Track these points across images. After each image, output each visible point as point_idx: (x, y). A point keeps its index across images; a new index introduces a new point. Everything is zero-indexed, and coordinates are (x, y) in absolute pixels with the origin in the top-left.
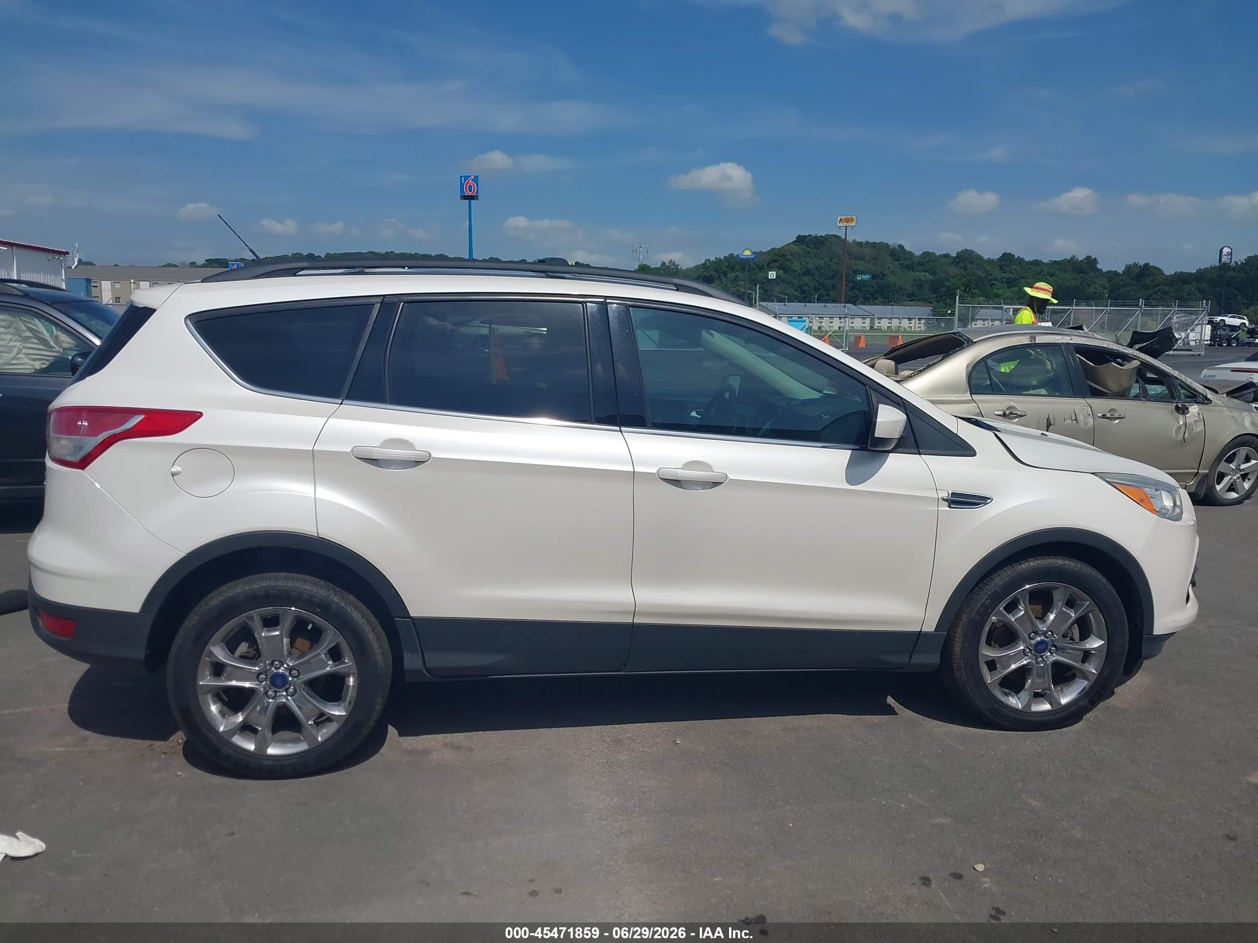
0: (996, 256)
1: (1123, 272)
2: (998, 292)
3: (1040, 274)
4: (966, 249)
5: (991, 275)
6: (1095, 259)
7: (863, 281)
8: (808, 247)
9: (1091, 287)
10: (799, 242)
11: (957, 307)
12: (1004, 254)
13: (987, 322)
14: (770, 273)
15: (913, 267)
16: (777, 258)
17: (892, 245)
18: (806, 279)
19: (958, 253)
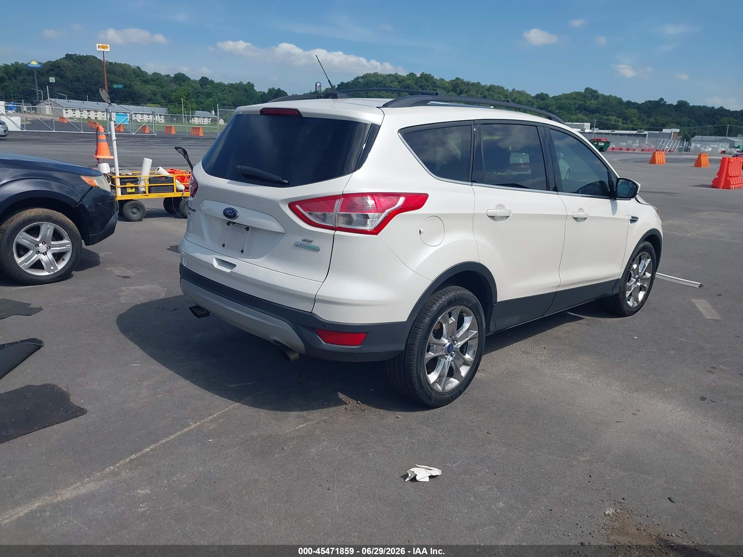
0: (198, 78)
1: (267, 92)
2: (201, 100)
3: (224, 91)
4: (180, 73)
5: (196, 90)
6: (253, 84)
7: (118, 88)
8: (75, 62)
9: (252, 100)
10: (68, 58)
11: (218, 111)
12: (203, 78)
13: (200, 118)
14: (50, 78)
15: (148, 82)
16: (53, 68)
17: (133, 66)
18: (77, 84)
19: (175, 75)
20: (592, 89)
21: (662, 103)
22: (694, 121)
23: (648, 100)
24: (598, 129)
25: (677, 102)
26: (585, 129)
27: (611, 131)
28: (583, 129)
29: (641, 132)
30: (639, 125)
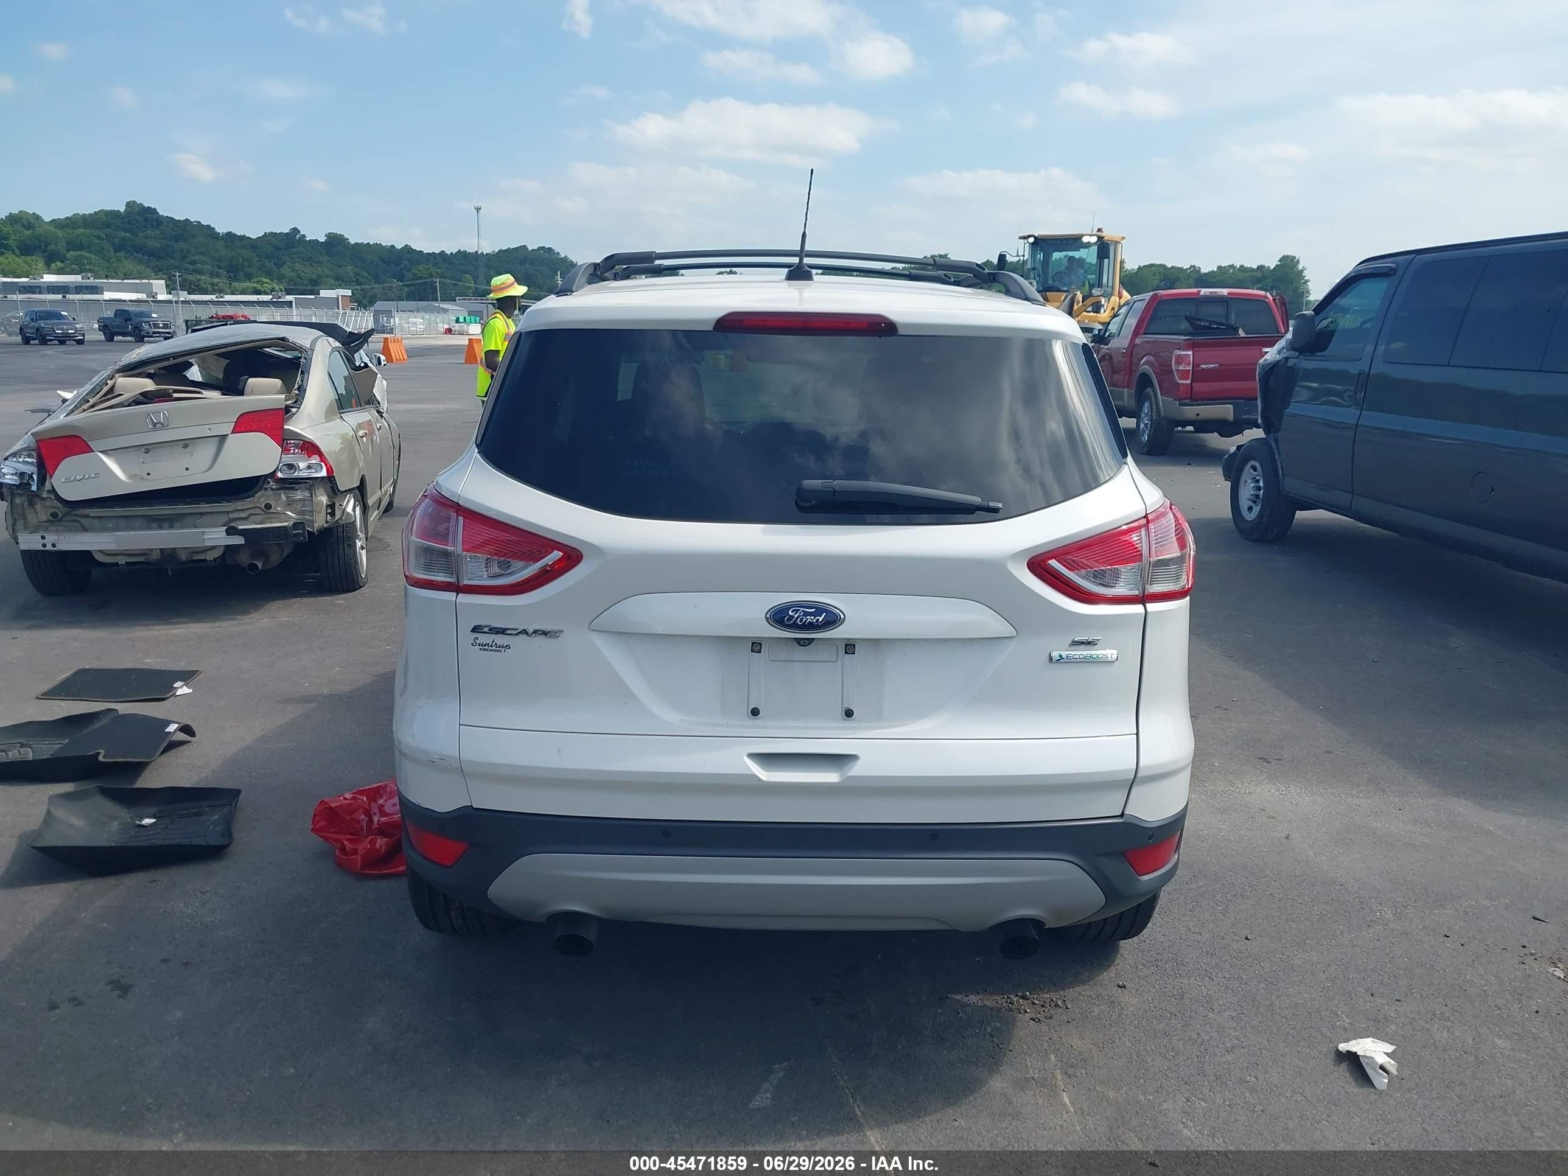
20: (141, 205)
21: (298, 236)
22: (364, 274)
23: (268, 231)
24: (186, 292)
25: (326, 235)
26: (156, 293)
27: (217, 297)
28: (152, 292)
29: (280, 298)
30: (266, 283)
